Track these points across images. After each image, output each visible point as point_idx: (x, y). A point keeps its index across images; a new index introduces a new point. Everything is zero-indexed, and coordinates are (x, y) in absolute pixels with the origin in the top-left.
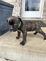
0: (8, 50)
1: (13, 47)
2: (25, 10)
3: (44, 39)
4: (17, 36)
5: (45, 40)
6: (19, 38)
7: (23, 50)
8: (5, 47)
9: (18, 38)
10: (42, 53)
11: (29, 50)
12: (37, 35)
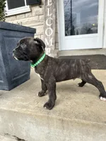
0: (20, 119)
1: (29, 113)
2: (66, 35)
3: (100, 96)
4: (41, 90)
5: (101, 98)
6: (44, 95)
7: (48, 118)
8: (15, 112)
9: (41, 95)
10: (88, 125)
11: (60, 120)
12: (87, 86)
